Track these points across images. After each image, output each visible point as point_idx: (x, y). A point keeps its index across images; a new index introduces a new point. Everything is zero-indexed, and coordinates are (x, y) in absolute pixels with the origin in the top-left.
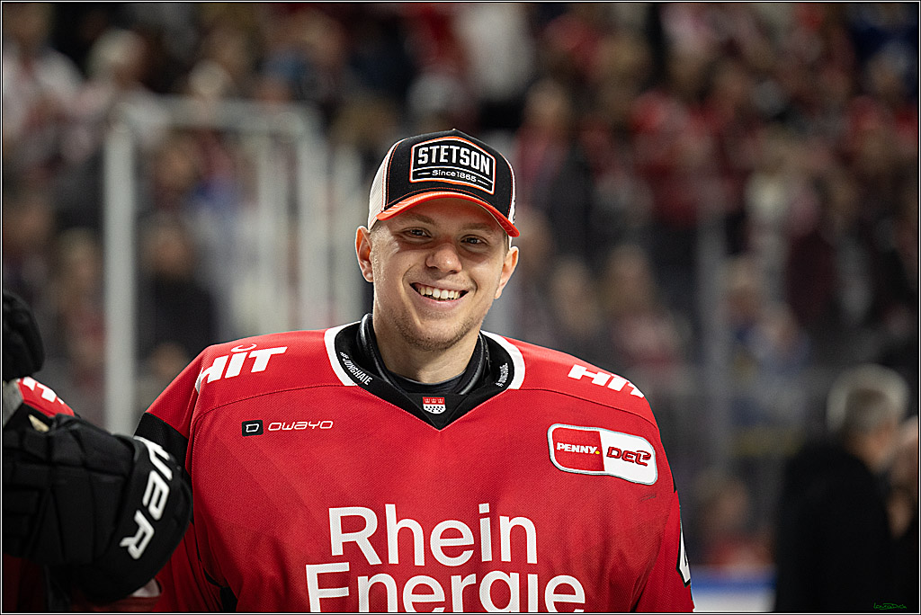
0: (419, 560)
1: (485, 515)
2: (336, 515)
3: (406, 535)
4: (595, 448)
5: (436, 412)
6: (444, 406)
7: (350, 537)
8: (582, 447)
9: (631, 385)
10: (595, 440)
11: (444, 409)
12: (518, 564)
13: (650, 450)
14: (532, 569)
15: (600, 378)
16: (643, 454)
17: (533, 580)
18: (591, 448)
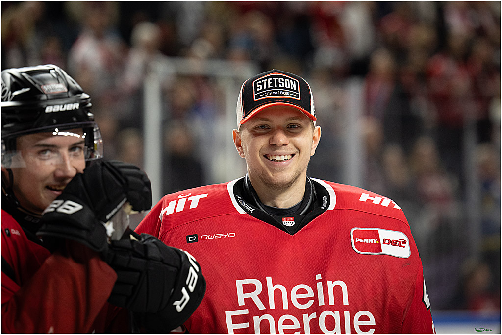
0: (286, 306)
1: (319, 281)
2: (240, 284)
3: (278, 293)
4: (376, 240)
5: (290, 225)
6: (294, 222)
7: (248, 295)
8: (369, 240)
9: (393, 202)
10: (376, 235)
11: (294, 224)
12: (339, 306)
13: (406, 238)
14: (346, 308)
15: (377, 200)
16: (402, 241)
17: (347, 314)
18: (374, 240)
